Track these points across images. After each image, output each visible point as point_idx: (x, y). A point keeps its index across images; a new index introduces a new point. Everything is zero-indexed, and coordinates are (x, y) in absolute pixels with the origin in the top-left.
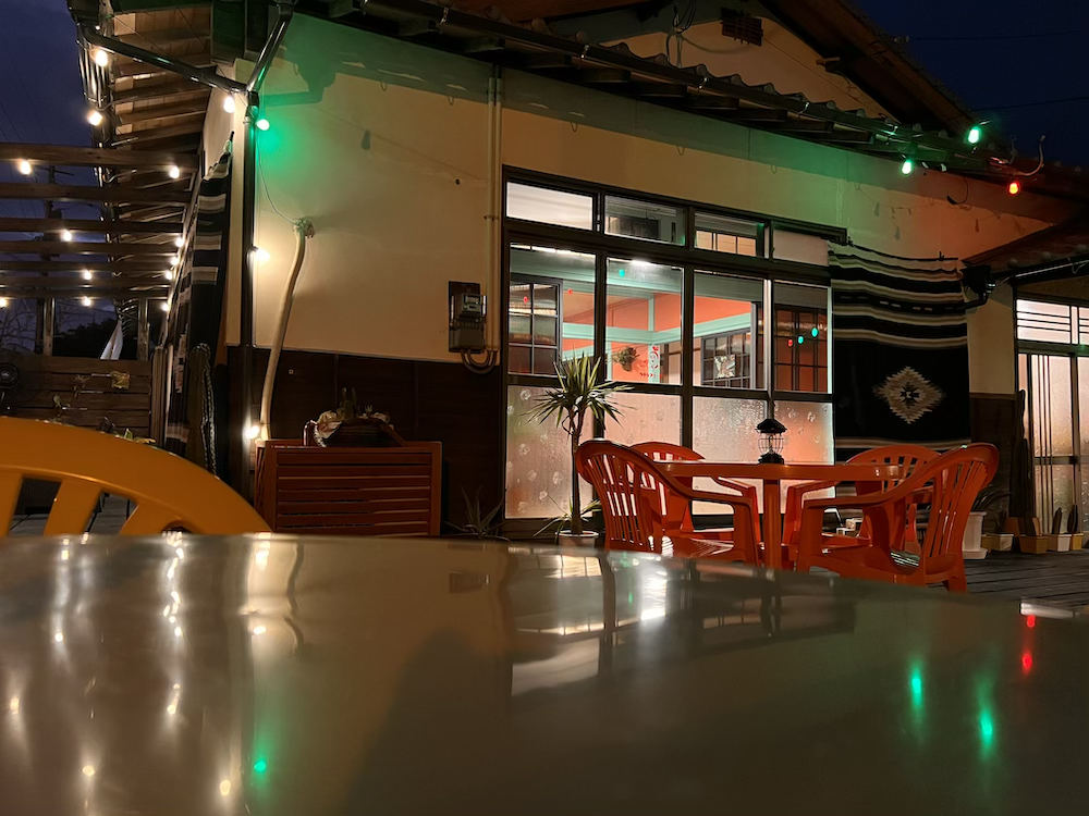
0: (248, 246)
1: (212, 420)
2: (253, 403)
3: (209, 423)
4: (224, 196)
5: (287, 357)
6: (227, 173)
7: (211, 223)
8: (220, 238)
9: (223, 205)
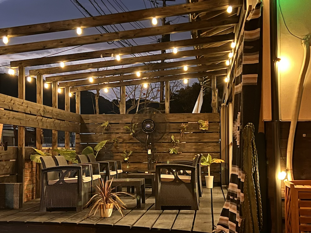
0: (274, 58)
1: (257, 170)
2: (281, 156)
3: (256, 171)
4: (259, 29)
5: (300, 126)
6: (260, 15)
7: (252, 47)
8: (258, 56)
9: (259, 35)
